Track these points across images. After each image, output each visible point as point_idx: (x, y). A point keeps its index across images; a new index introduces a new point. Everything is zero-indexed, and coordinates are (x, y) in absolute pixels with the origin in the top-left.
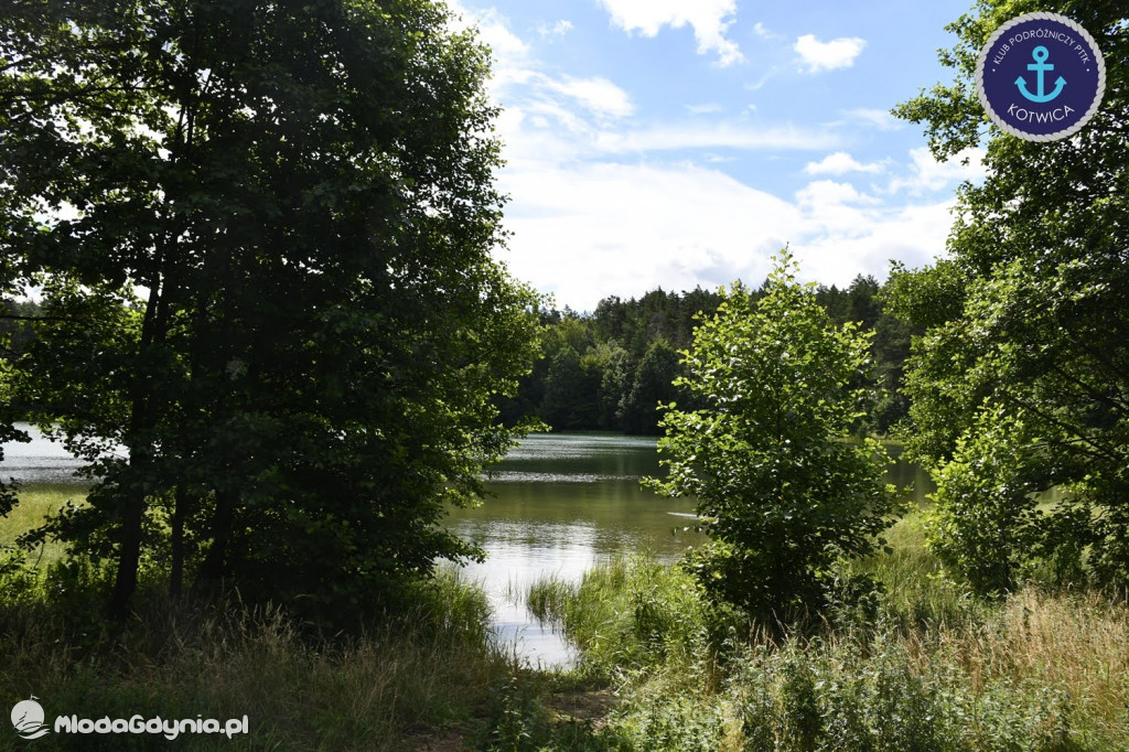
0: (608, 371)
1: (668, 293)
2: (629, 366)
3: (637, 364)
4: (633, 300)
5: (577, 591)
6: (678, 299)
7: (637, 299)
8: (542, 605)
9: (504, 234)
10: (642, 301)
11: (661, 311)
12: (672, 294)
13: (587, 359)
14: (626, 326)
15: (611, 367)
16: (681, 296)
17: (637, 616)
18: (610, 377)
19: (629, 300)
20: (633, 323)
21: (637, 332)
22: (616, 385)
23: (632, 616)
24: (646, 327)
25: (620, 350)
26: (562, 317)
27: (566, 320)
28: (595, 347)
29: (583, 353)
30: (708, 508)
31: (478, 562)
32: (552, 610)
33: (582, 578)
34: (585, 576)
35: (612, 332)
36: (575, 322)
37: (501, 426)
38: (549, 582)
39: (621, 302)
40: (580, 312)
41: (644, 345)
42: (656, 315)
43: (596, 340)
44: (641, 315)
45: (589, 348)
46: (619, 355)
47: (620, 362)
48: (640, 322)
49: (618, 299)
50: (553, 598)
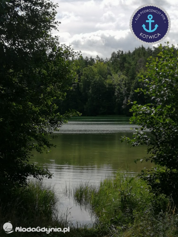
0: (118, 87)
1: (146, 48)
2: (128, 84)
3: (132, 83)
4: (129, 52)
5: (97, 190)
6: (151, 51)
7: (131, 52)
8: (81, 196)
9: (56, 23)
10: (134, 53)
11: (143, 57)
12: (149, 48)
13: (108, 81)
14: (126, 65)
15: (119, 85)
16: (153, 49)
17: (122, 201)
18: (119, 90)
19: (127, 52)
20: (129, 63)
21: (131, 67)
22: (121, 93)
23: (119, 201)
24: (135, 65)
25: (123, 76)
26: (95, 61)
27: (97, 63)
28: (111, 75)
29: (106, 78)
30: (152, 150)
31: (49, 178)
32: (86, 200)
33: (100, 184)
34: (101, 183)
35: (120, 68)
36: (102, 63)
37: (58, 114)
38: (84, 186)
39: (124, 53)
40: (104, 59)
41: (135, 74)
42: (141, 59)
43: (112, 72)
44: (133, 59)
45: (109, 76)
46: (123, 79)
47: (124, 82)
48: (133, 63)
49: (122, 52)
50: (86, 193)
